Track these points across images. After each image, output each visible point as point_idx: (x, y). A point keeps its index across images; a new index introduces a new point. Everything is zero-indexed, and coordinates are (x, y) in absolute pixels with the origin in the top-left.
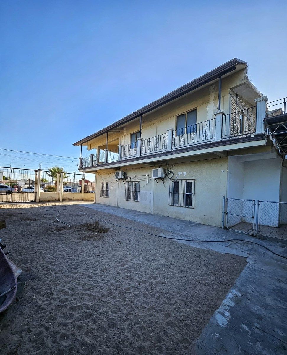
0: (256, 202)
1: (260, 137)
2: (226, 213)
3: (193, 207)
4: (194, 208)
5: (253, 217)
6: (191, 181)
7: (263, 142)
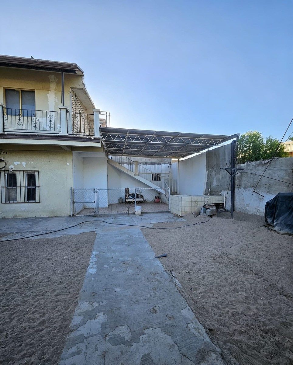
0: (96, 190)
1: (97, 140)
2: (73, 202)
3: (37, 201)
4: (39, 202)
5: (94, 202)
6: (33, 173)
7: (99, 145)
